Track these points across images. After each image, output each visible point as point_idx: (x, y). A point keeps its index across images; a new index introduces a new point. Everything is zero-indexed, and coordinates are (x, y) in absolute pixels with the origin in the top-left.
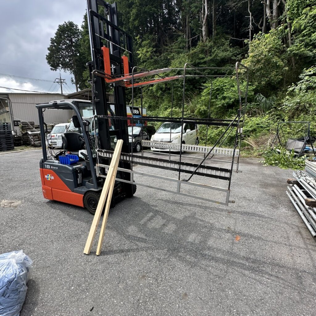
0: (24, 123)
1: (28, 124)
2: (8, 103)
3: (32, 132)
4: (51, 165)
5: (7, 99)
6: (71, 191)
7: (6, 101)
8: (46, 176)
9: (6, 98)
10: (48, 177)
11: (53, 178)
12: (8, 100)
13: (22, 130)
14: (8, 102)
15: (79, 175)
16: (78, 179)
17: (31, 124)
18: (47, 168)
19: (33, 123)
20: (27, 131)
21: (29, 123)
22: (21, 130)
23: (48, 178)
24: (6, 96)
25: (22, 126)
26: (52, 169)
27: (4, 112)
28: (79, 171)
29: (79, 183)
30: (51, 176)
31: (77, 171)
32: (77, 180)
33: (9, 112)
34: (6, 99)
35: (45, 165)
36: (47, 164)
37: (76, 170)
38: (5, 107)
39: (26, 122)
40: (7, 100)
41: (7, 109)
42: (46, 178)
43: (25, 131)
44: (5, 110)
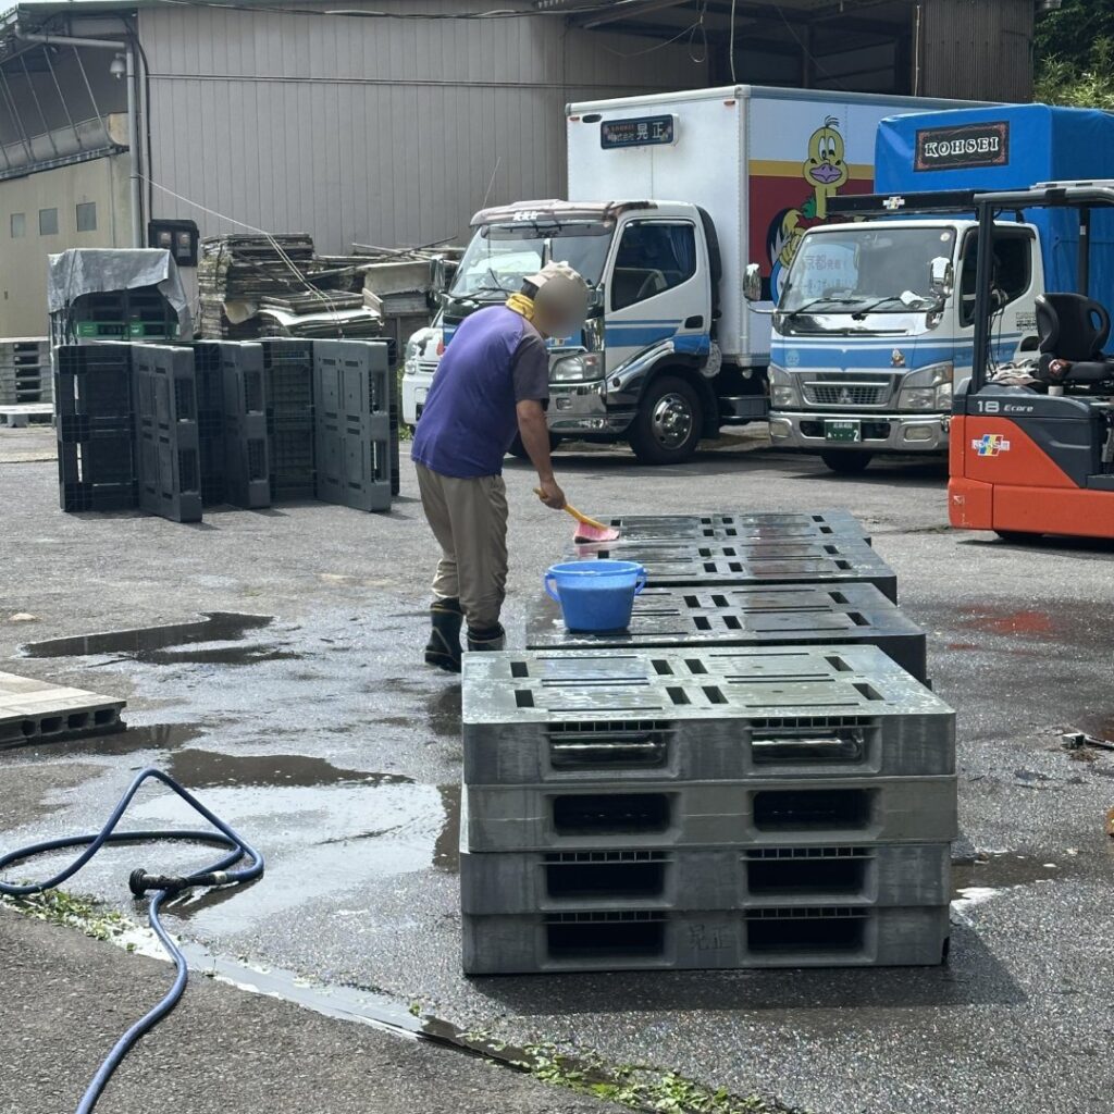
0: (247, 247)
1: (273, 254)
2: (130, 81)
3: (299, 313)
4: (1003, 401)
5: (123, 51)
6: (1075, 485)
7: (116, 68)
8: (976, 444)
9: (121, 45)
10: (986, 445)
11: (1005, 446)
12: (129, 57)
13: (227, 300)
14: (124, 75)
15: (1109, 430)
16: (1105, 446)
17: (290, 253)
18: (984, 414)
19: (302, 245)
20: (259, 303)
21: (276, 246)
22: (220, 298)
23: (983, 450)
24: (117, 27)
25: (232, 269)
26: (1009, 416)
27: (82, 155)
28: (1109, 420)
29: (1104, 460)
30: (998, 439)
31: (1103, 418)
32: (1101, 450)
33: (126, 149)
34: (114, 50)
35: (980, 403)
36: (985, 400)
37: (1101, 415)
38: (105, 113)
39: (261, 240)
40: (124, 62)
41: (119, 129)
42: (976, 451)
43: (251, 310)
44: (101, 131)
